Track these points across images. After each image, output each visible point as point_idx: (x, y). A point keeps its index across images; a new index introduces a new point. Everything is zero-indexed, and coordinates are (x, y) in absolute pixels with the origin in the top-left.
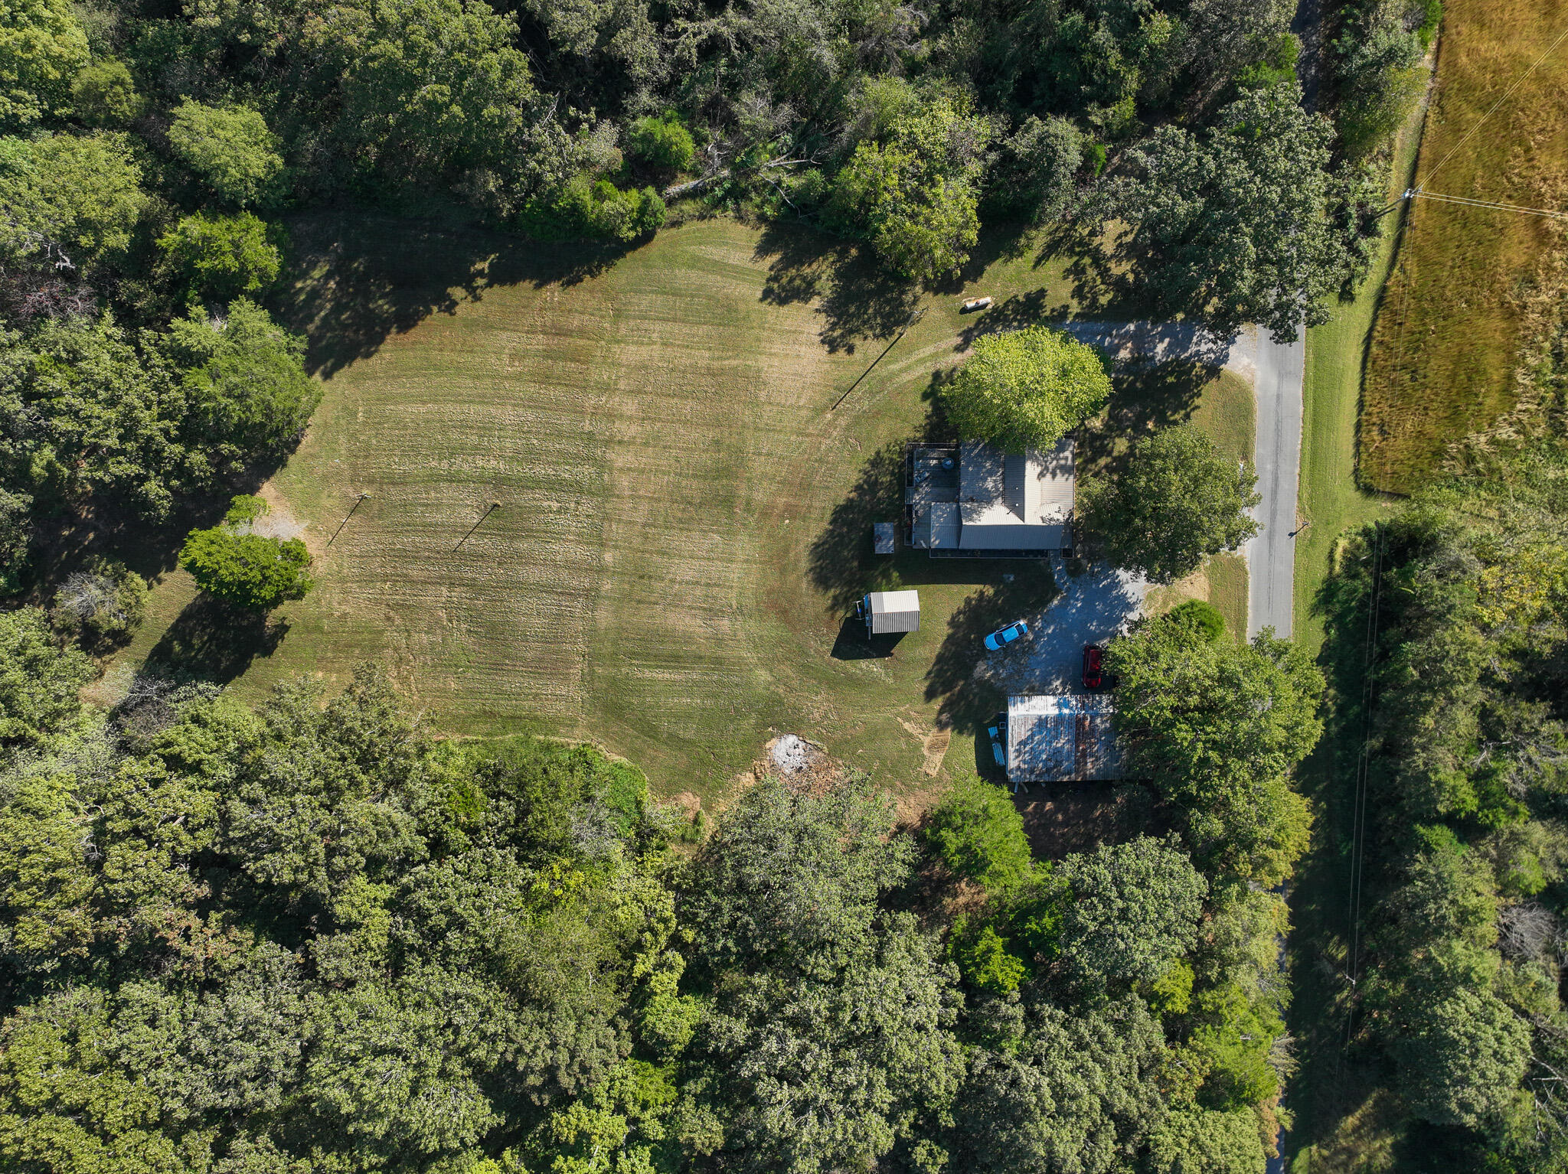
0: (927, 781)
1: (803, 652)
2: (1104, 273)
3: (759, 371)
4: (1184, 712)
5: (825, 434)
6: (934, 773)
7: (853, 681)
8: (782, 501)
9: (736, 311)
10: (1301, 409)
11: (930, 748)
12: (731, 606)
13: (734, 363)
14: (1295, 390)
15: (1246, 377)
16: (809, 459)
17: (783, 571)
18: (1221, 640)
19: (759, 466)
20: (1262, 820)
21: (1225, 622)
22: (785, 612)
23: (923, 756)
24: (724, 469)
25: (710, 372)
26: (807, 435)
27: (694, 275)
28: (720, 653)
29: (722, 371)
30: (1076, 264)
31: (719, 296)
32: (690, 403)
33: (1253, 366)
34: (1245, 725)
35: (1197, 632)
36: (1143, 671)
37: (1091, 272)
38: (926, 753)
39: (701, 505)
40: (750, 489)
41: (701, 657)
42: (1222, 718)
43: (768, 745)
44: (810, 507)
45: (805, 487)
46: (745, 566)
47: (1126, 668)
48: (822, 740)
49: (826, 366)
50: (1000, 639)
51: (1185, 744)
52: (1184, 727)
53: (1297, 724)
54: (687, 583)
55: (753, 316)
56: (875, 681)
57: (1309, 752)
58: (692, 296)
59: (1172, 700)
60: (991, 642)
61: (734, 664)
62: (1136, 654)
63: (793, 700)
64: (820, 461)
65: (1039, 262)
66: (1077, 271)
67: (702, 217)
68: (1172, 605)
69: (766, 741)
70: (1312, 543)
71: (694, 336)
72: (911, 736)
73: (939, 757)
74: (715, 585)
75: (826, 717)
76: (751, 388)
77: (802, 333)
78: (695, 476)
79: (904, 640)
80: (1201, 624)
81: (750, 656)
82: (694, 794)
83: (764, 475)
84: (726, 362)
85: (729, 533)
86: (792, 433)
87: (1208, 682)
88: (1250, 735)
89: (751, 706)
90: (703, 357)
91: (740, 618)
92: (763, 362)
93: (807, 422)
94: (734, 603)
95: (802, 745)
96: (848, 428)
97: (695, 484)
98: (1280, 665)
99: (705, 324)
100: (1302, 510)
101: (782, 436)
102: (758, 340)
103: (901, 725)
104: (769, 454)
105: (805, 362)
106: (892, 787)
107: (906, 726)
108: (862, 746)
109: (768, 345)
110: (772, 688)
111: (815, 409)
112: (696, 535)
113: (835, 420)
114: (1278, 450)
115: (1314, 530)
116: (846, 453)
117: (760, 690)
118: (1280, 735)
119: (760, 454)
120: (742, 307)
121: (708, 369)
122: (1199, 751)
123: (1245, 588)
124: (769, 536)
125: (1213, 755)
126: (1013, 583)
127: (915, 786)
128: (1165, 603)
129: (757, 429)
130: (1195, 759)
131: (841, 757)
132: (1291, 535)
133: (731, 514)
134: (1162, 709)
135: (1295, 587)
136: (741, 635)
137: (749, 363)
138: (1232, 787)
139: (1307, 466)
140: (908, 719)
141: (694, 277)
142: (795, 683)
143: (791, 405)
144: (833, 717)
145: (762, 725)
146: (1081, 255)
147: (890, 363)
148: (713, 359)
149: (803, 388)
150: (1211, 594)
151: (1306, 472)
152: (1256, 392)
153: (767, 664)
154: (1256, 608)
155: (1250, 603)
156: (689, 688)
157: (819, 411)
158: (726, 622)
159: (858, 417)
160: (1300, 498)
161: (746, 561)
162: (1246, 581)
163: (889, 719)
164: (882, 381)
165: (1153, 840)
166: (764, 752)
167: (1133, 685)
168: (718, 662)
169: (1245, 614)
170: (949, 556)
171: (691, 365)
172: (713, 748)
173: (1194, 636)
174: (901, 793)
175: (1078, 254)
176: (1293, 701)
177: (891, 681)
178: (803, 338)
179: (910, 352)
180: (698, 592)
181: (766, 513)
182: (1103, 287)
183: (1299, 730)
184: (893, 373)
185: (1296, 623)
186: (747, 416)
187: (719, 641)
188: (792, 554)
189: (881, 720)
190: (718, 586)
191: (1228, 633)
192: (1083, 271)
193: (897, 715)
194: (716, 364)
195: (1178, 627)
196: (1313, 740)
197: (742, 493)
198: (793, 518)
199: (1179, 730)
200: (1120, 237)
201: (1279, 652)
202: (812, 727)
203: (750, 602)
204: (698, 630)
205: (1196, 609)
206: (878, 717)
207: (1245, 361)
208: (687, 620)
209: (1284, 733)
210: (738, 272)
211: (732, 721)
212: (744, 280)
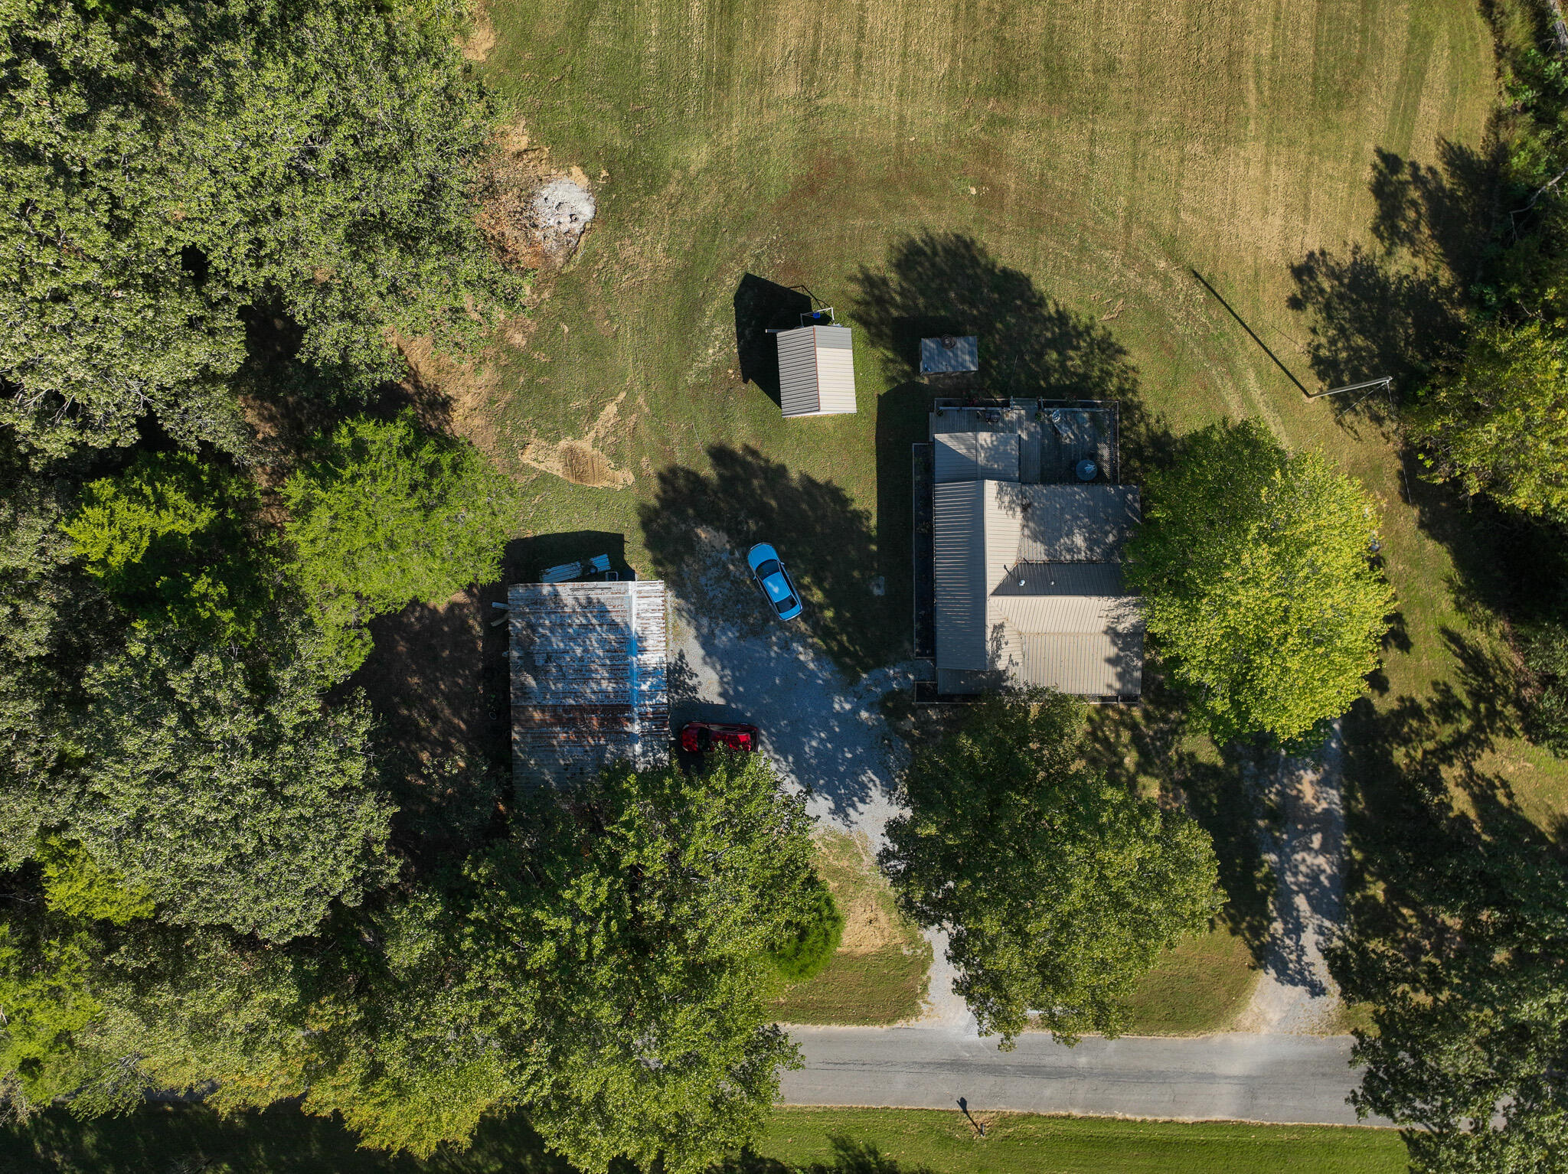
0: (511, 448)
1: (744, 222)
2: (1444, 754)
3: (1238, 141)
4: (633, 887)
5: (1131, 257)
6: (527, 458)
7: (690, 313)
8: (1011, 180)
9: (1340, 107)
10: (1189, 1119)
11: (571, 450)
12: (821, 96)
13: (1252, 99)
14: (1222, 1106)
15: (1245, 1018)
16: (1085, 227)
17: (885, 185)
18: (770, 972)
19: (1071, 141)
20: (415, 1054)
21: (805, 982)
22: (812, 190)
23: (557, 439)
24: (1065, 79)
25: (1234, 57)
26: (1127, 227)
27: (1401, 34)
28: (738, 80)
29: (1236, 78)
30: (1459, 705)
31: (1365, 79)
32: (1179, 23)
33: (1264, 1030)
34: (606, 1013)
35: (789, 923)
36: (714, 810)
37: (1446, 733)
38: (563, 444)
39: (1001, 40)
40: (1031, 126)
41: (729, 49)
42: (621, 968)
43: (576, 170)
44: (1001, 230)
45: (1036, 222)
46: (893, 118)
47: (718, 778)
48: (585, 261)
49: (1250, 260)
50: (767, 569)
51: (568, 894)
52: (603, 892)
53: (607, 1123)
54: (862, 19)
55: (1332, 137)
56: (689, 351)
57: (551, 1144)
58: (1364, 31)
59: (656, 867)
60: (763, 553)
61: (718, 105)
62: (747, 799)
63: (655, 208)
64: (1083, 249)
65: (1453, 638)
66: (1447, 708)
67: (1500, 52)
68: (832, 885)
69: (583, 166)
70: (945, 1141)
71: (1296, 30)
72: (593, 416)
73: (554, 466)
74: (859, 67)
75: (627, 267)
76: (1206, 129)
77: (1306, 220)
78: (1051, 30)
79: (765, 400)
80: (803, 935)
81: (732, 134)
82: (492, 50)
83: (1054, 150)
84: (1252, 85)
85: (952, 91)
86: (1132, 200)
87: (691, 936)
88: (589, 1024)
89: (644, 139)
90: (1259, 43)
91: (800, 113)
92: (1254, 150)
93: (1151, 226)
94: (827, 101)
95: (577, 227)
96: (1142, 298)
97: (1038, 28)
98: (726, 1086)
99: (1317, 52)
100: (1005, 1120)
101: (1123, 181)
102: (1292, 143)
103: (613, 396)
104: (1092, 159)
105: (1256, 222)
106: (503, 385)
107: (611, 409)
108: (572, 332)
109: (1283, 159)
110: (677, 173)
111: (1174, 239)
112: (947, 32)
113: (1156, 275)
114: (1112, 1076)
115: (969, 1144)
116: (1096, 293)
117: (673, 153)
118: (585, 1088)
119: (1092, 142)
120: (1348, 117)
121: (1240, 54)
122: (552, 923)
123: (863, 1019)
124: (947, 160)
125: (547, 950)
126: (869, 593)
127: (503, 425)
128: (835, 873)
129: (1136, 138)
130: (538, 914)
131: (555, 295)
132: (963, 1103)
133: (984, 93)
134: (640, 847)
135: (867, 1111)
136: (770, 117)
137: (1252, 126)
138: (482, 991)
139: (1086, 1130)
140: (622, 411)
141: (1395, 38)
142: (685, 212)
143: (1179, 198)
144: (626, 281)
145: (611, 159)
146: (1474, 713)
147: (1259, 373)
148: (1257, 62)
149: (1211, 219)
150: (850, 957)
151: (1075, 1129)
152: (1218, 1037)
153: (719, 167)
154: (827, 1040)
155: (835, 1028)
156: (675, 33)
157: (1171, 248)
158: (793, 89)
159: (1161, 315)
160: (1027, 1117)
161: (902, 119)
162: (875, 1021)
163: (623, 377)
164: (1226, 359)
165: (382, 832)
166: (564, 165)
167: (686, 790)
168: (721, 80)
169: (815, 1020)
170: (916, 478)
171: (1245, 23)
172: (572, 77)
173: (781, 919)
174: (491, 401)
175: (1476, 709)
176: (654, 1110)
177: (691, 378)
178: (1297, 221)
179: (1278, 409)
180: (844, 38)
181: (988, 154)
182: (1419, 755)
183: (593, 1125)
184: (1241, 377)
185: (801, 1113)
186: (1159, 119)
187: (759, 79)
188: (915, 200)
189: (620, 364)
190: (857, 73)
191: (783, 988)
192: (1447, 718)
193: (630, 391)
194: (1248, 68)
195: (797, 885)
196: (571, 1153)
197: (1023, 112)
198: (980, 201)
199: (597, 883)
200: (1505, 784)
201: (750, 1079)
202: (609, 243)
203: (828, 128)
204: (779, 41)
205: (828, 925)
206: (626, 359)
207: (1274, 1015)
208: (796, 23)
209: (587, 1097)
210: (1405, 114)
211: (618, 107)
212: (1393, 123)
